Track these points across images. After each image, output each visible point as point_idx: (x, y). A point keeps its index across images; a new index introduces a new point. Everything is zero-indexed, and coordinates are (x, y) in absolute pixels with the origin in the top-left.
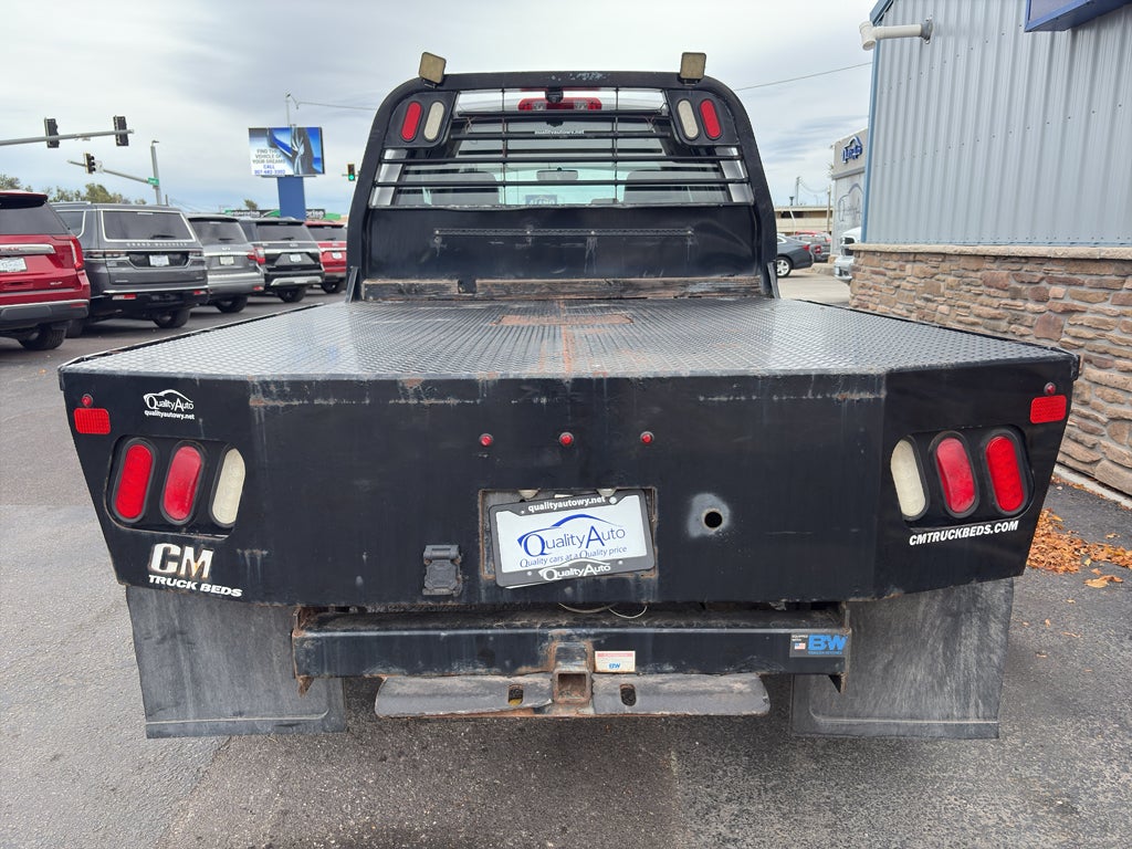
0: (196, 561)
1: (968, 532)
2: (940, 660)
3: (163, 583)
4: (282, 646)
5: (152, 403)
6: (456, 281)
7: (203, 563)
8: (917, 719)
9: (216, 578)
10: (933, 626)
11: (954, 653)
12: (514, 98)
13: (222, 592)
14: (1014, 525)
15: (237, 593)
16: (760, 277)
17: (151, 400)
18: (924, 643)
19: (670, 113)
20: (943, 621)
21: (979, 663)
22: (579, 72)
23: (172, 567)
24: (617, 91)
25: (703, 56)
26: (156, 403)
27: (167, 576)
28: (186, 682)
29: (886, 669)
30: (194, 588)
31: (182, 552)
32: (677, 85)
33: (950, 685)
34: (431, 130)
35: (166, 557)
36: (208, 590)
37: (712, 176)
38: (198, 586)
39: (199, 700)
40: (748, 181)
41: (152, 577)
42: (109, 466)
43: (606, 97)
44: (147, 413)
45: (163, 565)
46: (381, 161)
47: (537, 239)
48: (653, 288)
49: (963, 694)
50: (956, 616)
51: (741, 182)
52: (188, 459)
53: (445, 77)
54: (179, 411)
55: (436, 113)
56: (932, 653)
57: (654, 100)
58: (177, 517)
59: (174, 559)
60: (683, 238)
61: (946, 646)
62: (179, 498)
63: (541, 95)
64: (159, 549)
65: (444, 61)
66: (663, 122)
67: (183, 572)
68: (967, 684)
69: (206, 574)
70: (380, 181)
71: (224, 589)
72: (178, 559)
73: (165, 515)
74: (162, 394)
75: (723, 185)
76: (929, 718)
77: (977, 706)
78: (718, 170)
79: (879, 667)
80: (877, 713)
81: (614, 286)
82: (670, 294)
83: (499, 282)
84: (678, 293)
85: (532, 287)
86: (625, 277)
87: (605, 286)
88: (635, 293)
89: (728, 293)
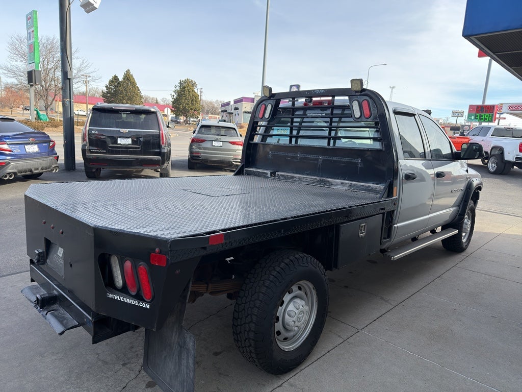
6: (270, 172)
19: (349, 105)
22: (315, 90)
25: (361, 80)
32: (351, 93)
34: (267, 114)
46: (257, 126)
47: (302, 158)
48: (337, 184)
55: (269, 108)
57: (346, 100)
60: (357, 164)
65: (271, 88)
81: (322, 181)
82: (344, 188)
83: (283, 174)
84: (347, 189)
85: (293, 177)
86: (327, 178)
87: (318, 181)
88: (330, 185)
89: (369, 191)
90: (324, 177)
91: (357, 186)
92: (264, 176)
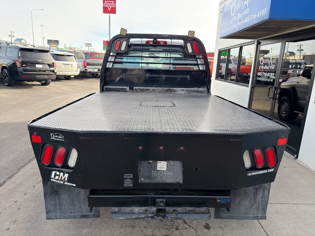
0: (63, 176)
1: (261, 172)
2: (252, 200)
3: (54, 181)
4: (83, 195)
5: (53, 136)
6: (129, 88)
7: (65, 177)
8: (246, 215)
9: (69, 181)
10: (251, 191)
11: (256, 198)
12: (145, 40)
13: (70, 185)
14: (272, 170)
15: (74, 185)
16: (206, 89)
17: (52, 135)
18: (249, 196)
19: (185, 45)
20: (253, 190)
21: (262, 201)
22: (162, 35)
23: (57, 177)
24: (171, 40)
25: (194, 32)
26: (54, 136)
27: (56, 179)
28: (57, 204)
29: (239, 202)
30: (63, 183)
31: (60, 174)
32: (187, 39)
33: (255, 206)
34: (123, 48)
35: (55, 175)
36: (66, 184)
37: (195, 62)
38: (64, 183)
39: (60, 209)
40: (204, 64)
41: (52, 180)
42: (41, 151)
43: (168, 41)
44: (51, 138)
45: (55, 177)
46: (109, 56)
47: (149, 77)
48: (179, 91)
49: (258, 208)
50: (257, 189)
51: (202, 64)
52: (61, 150)
53: (127, 34)
54: (60, 138)
55: (124, 44)
56: (250, 198)
57: (181, 42)
58: (59, 165)
59: (58, 175)
60: (187, 78)
61: (254, 197)
62: (59, 160)
63: (152, 40)
64: (54, 173)
65: (127, 30)
66: (183, 48)
67: (60, 179)
68: (259, 206)
69: (66, 180)
70: (109, 61)
71: (71, 184)
72: (59, 176)
73: (55, 164)
74: (56, 134)
75: (198, 65)
76: (249, 214)
77: (261, 211)
78: (196, 60)
79: (237, 201)
80: (236, 213)
81: (170, 90)
82: (183, 92)
83: (140, 88)
84: (185, 92)
85: (148, 90)
86: (172, 87)
87: (167, 90)
88: (174, 92)
89: (198, 92)
90: (170, 87)
91: (191, 91)
92: (124, 91)
